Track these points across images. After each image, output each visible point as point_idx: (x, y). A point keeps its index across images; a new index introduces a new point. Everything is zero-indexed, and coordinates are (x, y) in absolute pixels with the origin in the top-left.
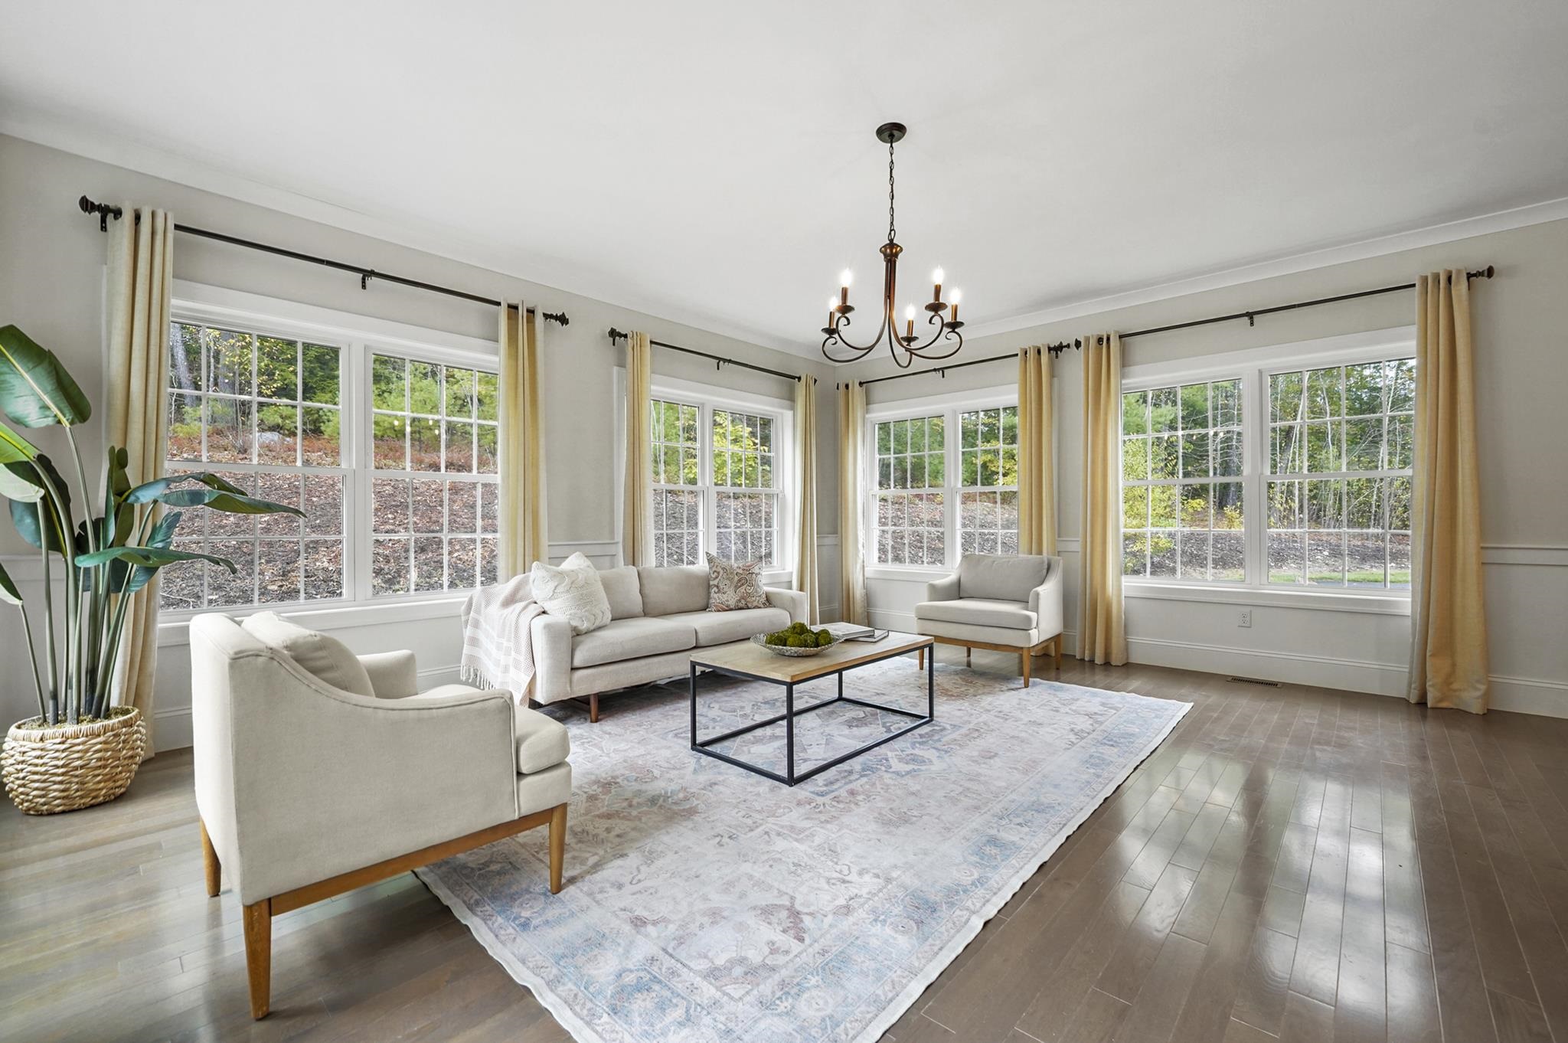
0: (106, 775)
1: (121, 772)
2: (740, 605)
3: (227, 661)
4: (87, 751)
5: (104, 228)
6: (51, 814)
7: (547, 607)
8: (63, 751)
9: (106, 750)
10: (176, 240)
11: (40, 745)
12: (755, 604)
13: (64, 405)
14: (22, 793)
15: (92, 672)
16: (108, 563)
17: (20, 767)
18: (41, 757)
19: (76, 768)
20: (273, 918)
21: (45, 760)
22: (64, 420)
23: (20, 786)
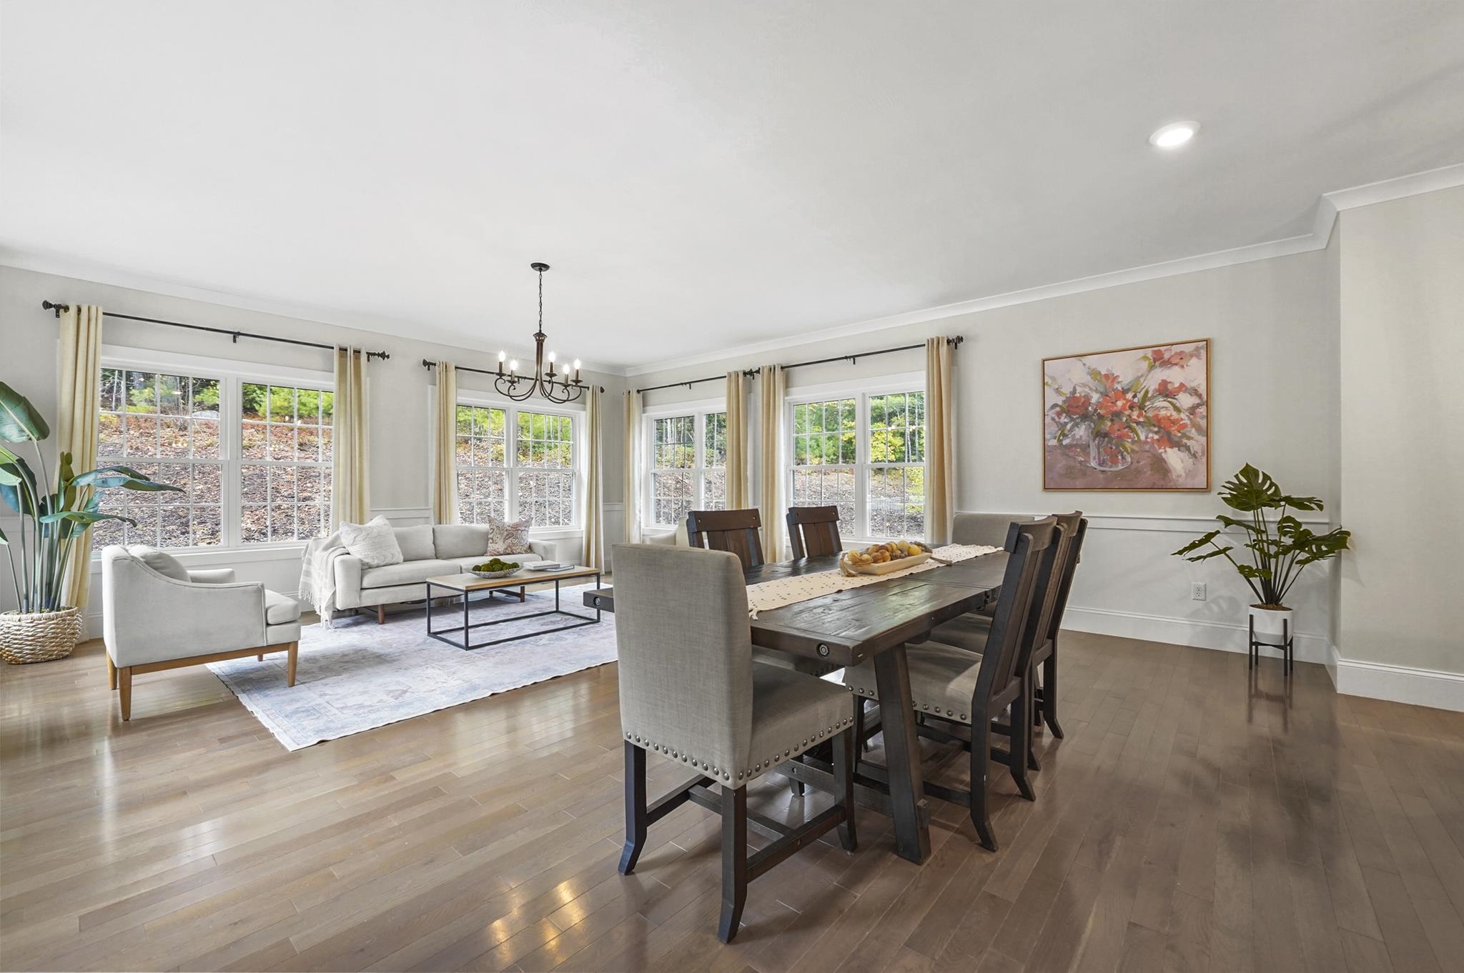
0: (57, 642)
1: (66, 642)
2: (507, 551)
3: (111, 561)
4: (46, 628)
5: (58, 316)
6: (25, 663)
7: (350, 549)
8: (32, 627)
9: (58, 628)
10: (104, 322)
11: (19, 623)
12: (518, 551)
13: (33, 429)
14: (8, 651)
15: (49, 584)
16: (59, 521)
17: (6, 635)
18: (19, 630)
19: (39, 637)
20: (133, 676)
21: (21, 632)
22: (33, 437)
23: (6, 647)
